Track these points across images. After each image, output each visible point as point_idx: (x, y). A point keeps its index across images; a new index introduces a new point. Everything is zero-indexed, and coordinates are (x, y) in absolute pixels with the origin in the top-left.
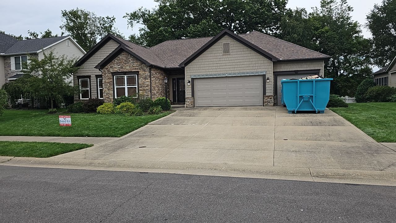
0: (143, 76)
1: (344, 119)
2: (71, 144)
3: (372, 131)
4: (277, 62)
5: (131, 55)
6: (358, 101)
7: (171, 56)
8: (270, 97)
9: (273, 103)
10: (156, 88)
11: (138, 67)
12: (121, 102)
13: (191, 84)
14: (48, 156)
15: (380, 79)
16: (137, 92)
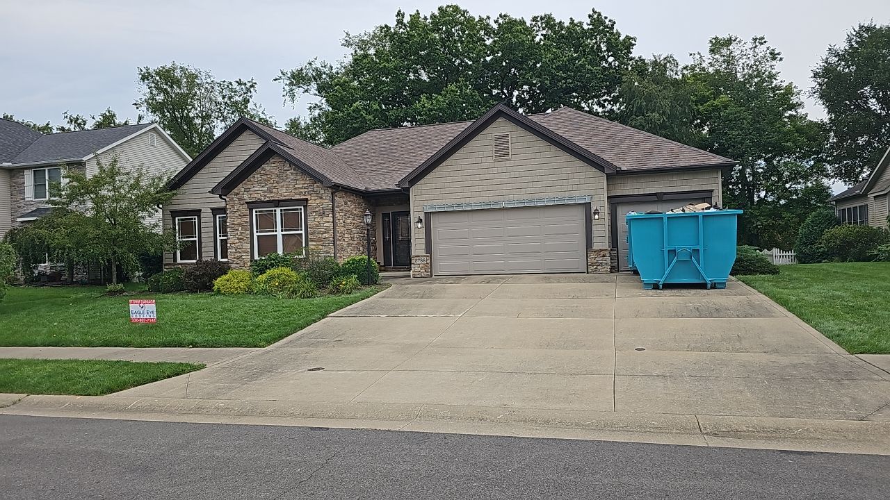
0: (317, 209)
1: (772, 302)
2: (154, 364)
3: (836, 328)
4: (615, 175)
5: (291, 163)
6: (803, 259)
7: (379, 164)
8: (602, 253)
9: (609, 267)
10: (346, 236)
11: (306, 190)
12: (267, 268)
13: (424, 225)
14: (103, 393)
15: (849, 209)
16: (304, 245)
